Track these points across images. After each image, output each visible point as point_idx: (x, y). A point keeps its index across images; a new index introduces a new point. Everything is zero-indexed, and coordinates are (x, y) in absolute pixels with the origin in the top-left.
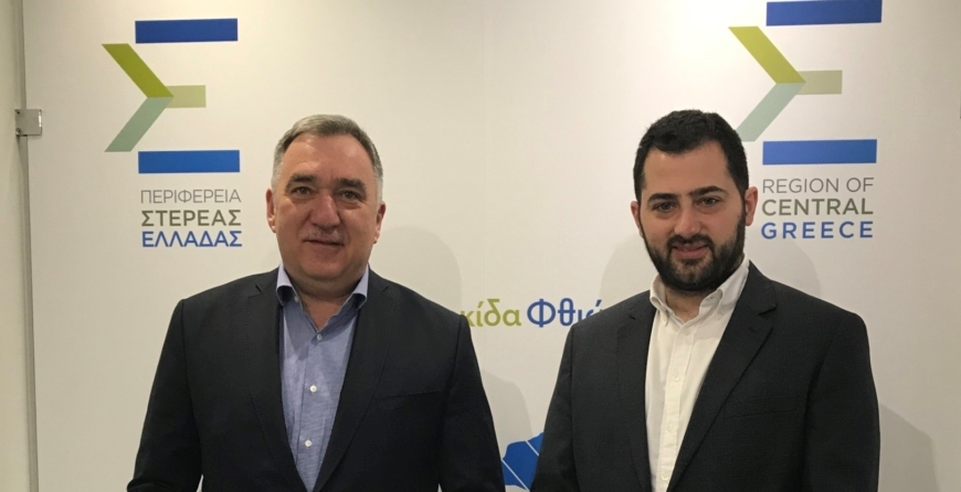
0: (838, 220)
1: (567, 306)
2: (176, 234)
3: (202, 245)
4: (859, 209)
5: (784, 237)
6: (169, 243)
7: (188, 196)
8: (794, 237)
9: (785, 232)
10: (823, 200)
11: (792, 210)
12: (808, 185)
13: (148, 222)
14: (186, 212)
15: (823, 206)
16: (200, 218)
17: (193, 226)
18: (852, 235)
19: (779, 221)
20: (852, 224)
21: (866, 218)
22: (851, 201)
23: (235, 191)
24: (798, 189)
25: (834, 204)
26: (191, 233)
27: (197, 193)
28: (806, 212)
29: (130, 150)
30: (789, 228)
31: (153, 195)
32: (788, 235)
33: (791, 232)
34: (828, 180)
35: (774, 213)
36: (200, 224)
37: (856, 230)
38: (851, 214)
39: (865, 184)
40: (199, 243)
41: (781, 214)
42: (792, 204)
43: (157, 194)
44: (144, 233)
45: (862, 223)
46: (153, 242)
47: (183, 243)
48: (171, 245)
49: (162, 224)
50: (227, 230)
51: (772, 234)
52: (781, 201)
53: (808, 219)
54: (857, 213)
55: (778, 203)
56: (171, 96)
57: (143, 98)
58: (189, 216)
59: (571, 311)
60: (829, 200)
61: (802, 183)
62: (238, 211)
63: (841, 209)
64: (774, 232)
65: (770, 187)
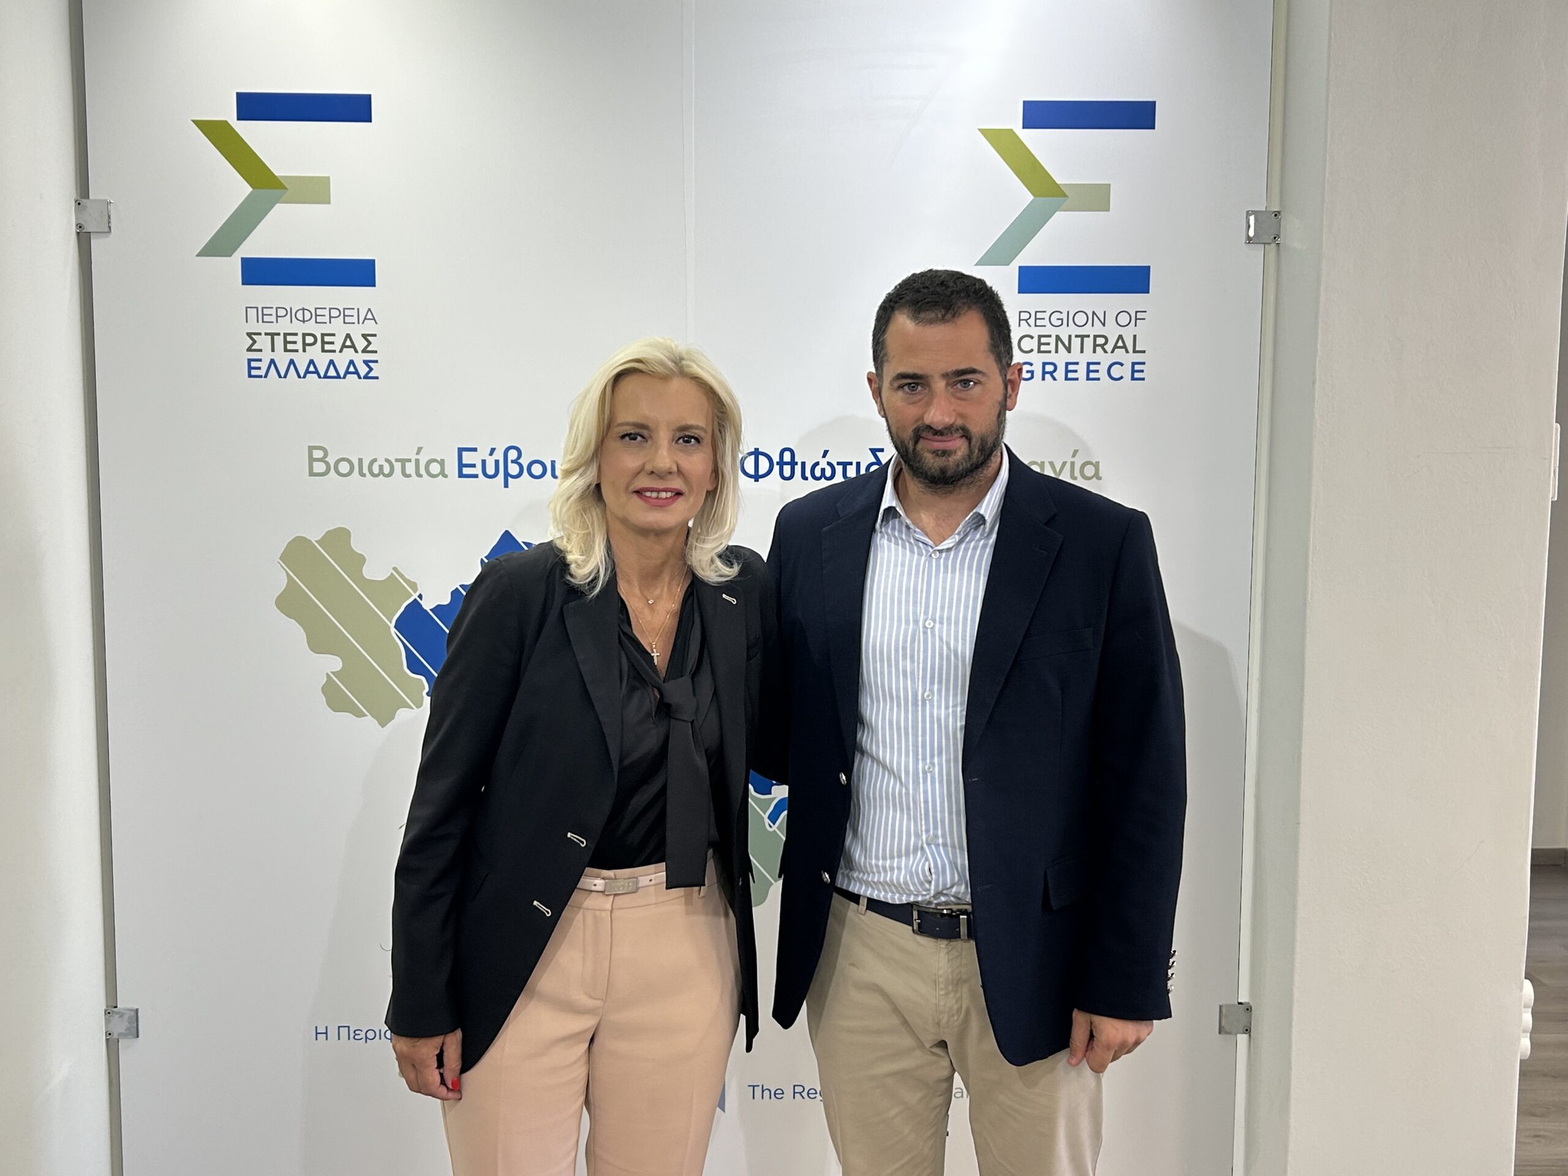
1: (787, 457)
2: (292, 362)
3: (326, 377)
4: (1130, 348)
5: (1043, 379)
7: (307, 315)
8: (1054, 379)
9: (1044, 373)
10: (1088, 336)
11: (1052, 347)
12: (1071, 319)
13: (255, 347)
14: (304, 335)
15: (1089, 343)
16: (323, 343)
17: (315, 352)
18: (1122, 378)
19: (1037, 360)
20: (1122, 365)
21: (1138, 358)
22: (1120, 337)
23: (370, 310)
24: (1060, 322)
25: (1100, 341)
26: (312, 362)
27: (319, 312)
29: (230, 255)
30: (1049, 368)
31: (262, 314)
32: (1048, 376)
33: (1051, 373)
35: (1032, 350)
36: (323, 350)
37: (1126, 371)
38: (1120, 352)
39: (1137, 318)
40: (322, 375)
41: (1039, 351)
42: (1052, 340)
43: (266, 311)
44: (250, 361)
45: (1134, 364)
46: (262, 372)
47: (302, 374)
48: (285, 377)
49: (273, 350)
50: (359, 359)
52: (1040, 337)
53: (1071, 358)
54: (1127, 352)
55: (1036, 339)
56: (286, 189)
57: (247, 189)
58: (309, 340)
59: (793, 463)
61: (1064, 316)
62: (375, 335)
63: (1109, 347)
64: (1032, 372)
65: (1025, 321)
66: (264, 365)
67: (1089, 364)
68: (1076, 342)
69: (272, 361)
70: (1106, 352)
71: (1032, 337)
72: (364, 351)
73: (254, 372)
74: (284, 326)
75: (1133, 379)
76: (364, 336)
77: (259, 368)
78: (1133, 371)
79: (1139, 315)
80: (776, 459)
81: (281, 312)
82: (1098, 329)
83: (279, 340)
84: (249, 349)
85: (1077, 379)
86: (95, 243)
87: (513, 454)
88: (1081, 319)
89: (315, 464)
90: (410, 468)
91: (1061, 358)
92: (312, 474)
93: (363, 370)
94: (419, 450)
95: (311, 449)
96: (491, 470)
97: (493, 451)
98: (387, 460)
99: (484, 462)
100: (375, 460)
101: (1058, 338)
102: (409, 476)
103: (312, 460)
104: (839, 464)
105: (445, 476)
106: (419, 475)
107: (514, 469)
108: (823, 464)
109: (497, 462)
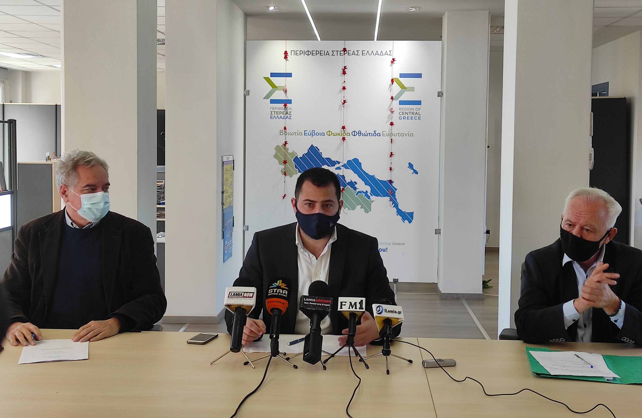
0: (414, 116)
1: (360, 132)
2: (278, 116)
3: (283, 119)
4: (418, 114)
5: (403, 119)
6: (276, 118)
7: (280, 109)
8: (405, 119)
9: (404, 118)
11: (405, 114)
12: (408, 109)
13: (272, 114)
14: (280, 112)
15: (411, 113)
16: (283, 113)
17: (281, 115)
18: (417, 119)
19: (402, 116)
20: (417, 117)
21: (419, 116)
22: (416, 112)
23: (291, 108)
25: (413, 113)
26: (281, 116)
28: (408, 114)
29: (268, 99)
30: (404, 117)
31: (273, 108)
32: (404, 119)
33: (405, 118)
34: (412, 108)
35: (401, 115)
36: (283, 114)
38: (416, 115)
39: (419, 109)
40: (283, 118)
41: (403, 115)
42: (405, 113)
43: (274, 108)
44: (271, 116)
45: (419, 117)
46: (273, 118)
47: (279, 118)
49: (275, 114)
50: (289, 116)
51: (401, 119)
52: (403, 112)
53: (408, 116)
54: (418, 115)
55: (402, 113)
56: (278, 88)
57: (272, 88)
58: (281, 113)
59: (361, 133)
60: (412, 112)
61: (407, 109)
62: (291, 112)
63: (415, 114)
64: (401, 118)
65: (400, 109)
66: (273, 117)
67: (411, 117)
68: (409, 113)
69: (275, 116)
70: (414, 115)
71: (401, 112)
72: (290, 114)
73: (271, 118)
74: (277, 110)
75: (419, 119)
76: (290, 112)
77: (272, 117)
78: (419, 118)
79: (420, 109)
80: (358, 133)
81: (276, 108)
82: (413, 111)
83: (276, 113)
84: (271, 114)
85: (409, 119)
86: (247, 97)
87: (313, 132)
88: (410, 109)
89: (281, 133)
90: (296, 134)
91: (406, 116)
92: (280, 135)
93: (289, 117)
94: (298, 131)
95: (280, 130)
96: (310, 134)
97: (310, 131)
98: (293, 133)
99: (309, 133)
100: (291, 132)
101: (406, 113)
102: (296, 135)
103: (280, 132)
104: (369, 133)
105: (302, 135)
106: (298, 135)
107: (313, 134)
108: (366, 133)
109: (311, 133)
